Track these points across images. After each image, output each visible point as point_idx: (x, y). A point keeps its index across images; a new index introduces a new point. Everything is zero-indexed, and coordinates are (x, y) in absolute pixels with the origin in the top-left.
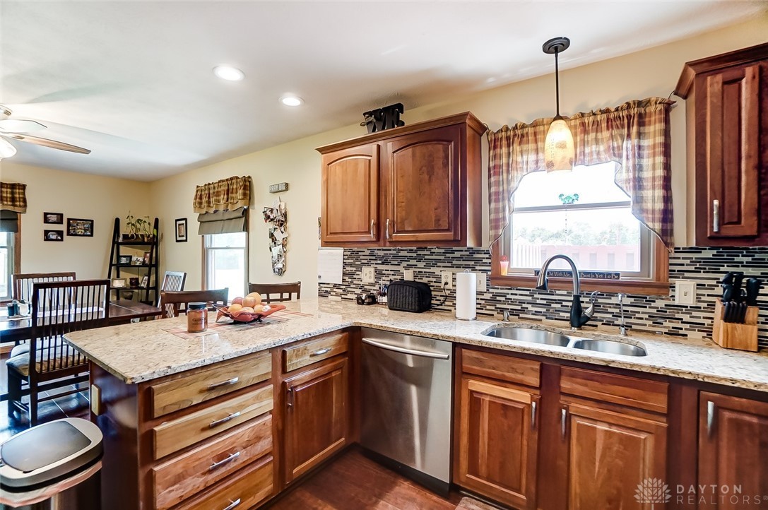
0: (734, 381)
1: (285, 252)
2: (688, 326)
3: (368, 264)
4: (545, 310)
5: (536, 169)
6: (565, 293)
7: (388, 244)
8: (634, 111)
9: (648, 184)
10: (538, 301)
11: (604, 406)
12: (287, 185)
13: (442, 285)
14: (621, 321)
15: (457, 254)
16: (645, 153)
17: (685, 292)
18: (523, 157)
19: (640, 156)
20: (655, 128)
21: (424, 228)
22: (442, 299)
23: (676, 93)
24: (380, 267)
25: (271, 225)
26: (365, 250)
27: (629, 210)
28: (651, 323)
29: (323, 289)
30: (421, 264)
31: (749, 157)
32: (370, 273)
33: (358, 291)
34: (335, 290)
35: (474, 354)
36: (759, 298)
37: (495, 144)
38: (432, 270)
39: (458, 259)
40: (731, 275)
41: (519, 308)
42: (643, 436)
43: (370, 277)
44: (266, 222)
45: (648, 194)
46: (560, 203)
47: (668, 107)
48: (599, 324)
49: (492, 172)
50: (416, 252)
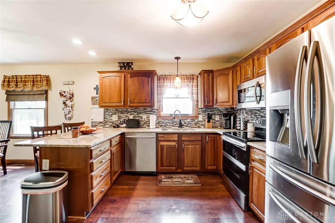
0: (210, 132)
1: (72, 110)
2: (201, 125)
3: (115, 114)
4: (172, 124)
5: (170, 87)
6: (177, 120)
7: (128, 107)
8: (192, 77)
9: (194, 94)
10: (171, 122)
11: (190, 142)
12: (73, 82)
13: (143, 120)
14: (189, 125)
15: (148, 110)
16: (194, 86)
17: (201, 118)
18: (167, 84)
19: (193, 87)
20: (195, 81)
21: (141, 102)
22: (143, 124)
23: (199, 74)
24: (120, 115)
25: (64, 99)
26: (114, 109)
27: (191, 99)
28: (194, 125)
29: (94, 124)
30: (136, 113)
31: (211, 90)
32: (116, 117)
33: (111, 124)
34: (100, 124)
35: (162, 135)
36: (212, 118)
37: (159, 79)
38: (140, 115)
39: (149, 111)
40: (208, 114)
41: (166, 124)
42: (197, 146)
43: (116, 119)
44: (61, 97)
45: (194, 96)
46: (175, 97)
47: (198, 77)
48: (184, 126)
49: (159, 87)
50: (134, 109)
